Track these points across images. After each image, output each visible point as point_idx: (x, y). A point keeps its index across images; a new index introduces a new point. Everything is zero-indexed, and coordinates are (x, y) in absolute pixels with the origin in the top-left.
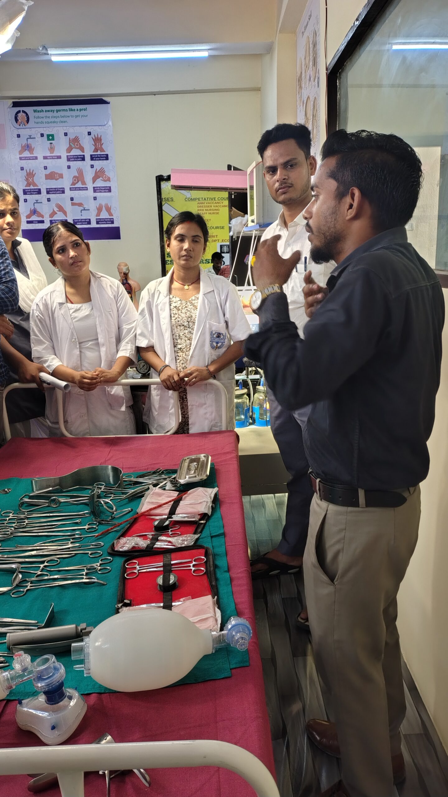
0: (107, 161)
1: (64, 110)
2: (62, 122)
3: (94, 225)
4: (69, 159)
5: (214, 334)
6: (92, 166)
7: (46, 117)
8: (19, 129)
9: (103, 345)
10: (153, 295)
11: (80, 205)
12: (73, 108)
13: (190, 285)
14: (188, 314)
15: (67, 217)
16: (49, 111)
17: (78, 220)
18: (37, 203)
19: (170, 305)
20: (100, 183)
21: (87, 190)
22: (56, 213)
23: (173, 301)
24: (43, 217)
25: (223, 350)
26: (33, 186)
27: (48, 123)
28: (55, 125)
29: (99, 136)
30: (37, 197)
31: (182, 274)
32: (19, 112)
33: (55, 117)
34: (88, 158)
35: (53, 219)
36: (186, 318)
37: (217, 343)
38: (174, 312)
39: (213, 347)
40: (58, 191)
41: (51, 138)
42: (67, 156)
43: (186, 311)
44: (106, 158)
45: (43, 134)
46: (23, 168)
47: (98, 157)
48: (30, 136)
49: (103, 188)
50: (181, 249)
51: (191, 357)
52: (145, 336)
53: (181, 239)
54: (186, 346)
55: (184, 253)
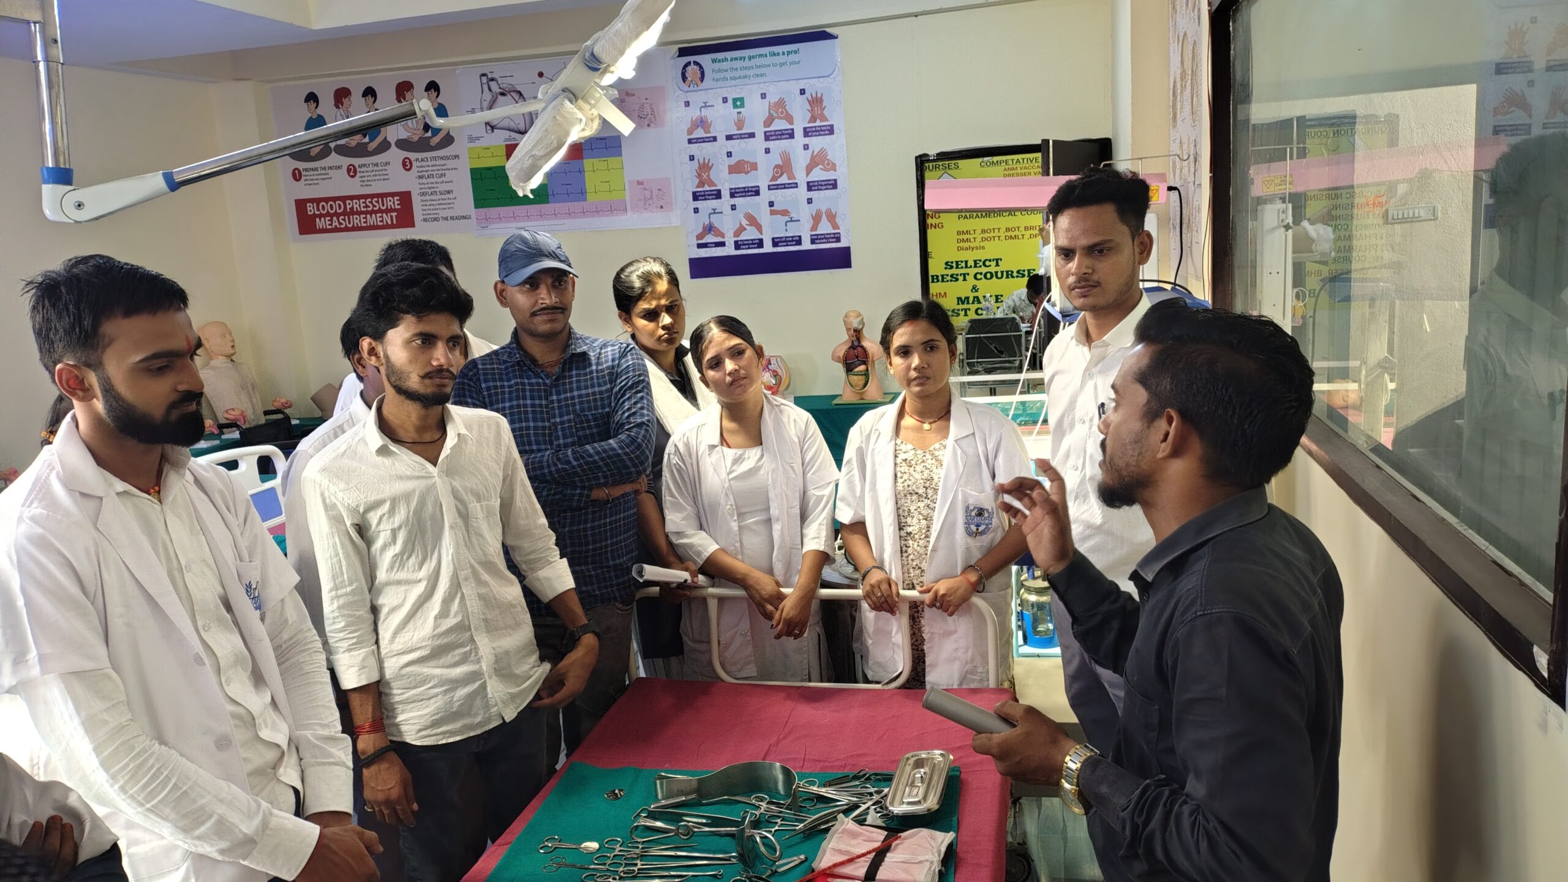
0: (832, 136)
1: (760, 56)
2: (757, 76)
3: (806, 245)
4: (767, 138)
5: (972, 511)
6: (806, 147)
7: (732, 69)
9: (778, 520)
10: (869, 437)
11: (785, 213)
12: (776, 52)
13: (933, 422)
14: (926, 475)
15: (761, 234)
16: (736, 59)
17: (781, 238)
18: (715, 213)
19: (896, 456)
20: (818, 175)
21: (797, 187)
22: (745, 229)
23: (900, 450)
24: (723, 235)
25: (989, 537)
26: (709, 186)
27: (735, 78)
28: (746, 81)
29: (819, 95)
30: (713, 203)
32: (688, 64)
33: (746, 68)
34: (799, 133)
35: (739, 239)
36: (922, 481)
37: (978, 526)
38: (902, 469)
39: (969, 533)
40: (748, 191)
41: (738, 103)
42: (765, 132)
43: (924, 469)
44: (831, 130)
45: (726, 98)
46: (693, 156)
47: (816, 131)
48: (705, 103)
49: (823, 183)
50: (908, 368)
51: (932, 550)
52: (849, 505)
53: (905, 351)
54: (920, 529)
55: (913, 374)
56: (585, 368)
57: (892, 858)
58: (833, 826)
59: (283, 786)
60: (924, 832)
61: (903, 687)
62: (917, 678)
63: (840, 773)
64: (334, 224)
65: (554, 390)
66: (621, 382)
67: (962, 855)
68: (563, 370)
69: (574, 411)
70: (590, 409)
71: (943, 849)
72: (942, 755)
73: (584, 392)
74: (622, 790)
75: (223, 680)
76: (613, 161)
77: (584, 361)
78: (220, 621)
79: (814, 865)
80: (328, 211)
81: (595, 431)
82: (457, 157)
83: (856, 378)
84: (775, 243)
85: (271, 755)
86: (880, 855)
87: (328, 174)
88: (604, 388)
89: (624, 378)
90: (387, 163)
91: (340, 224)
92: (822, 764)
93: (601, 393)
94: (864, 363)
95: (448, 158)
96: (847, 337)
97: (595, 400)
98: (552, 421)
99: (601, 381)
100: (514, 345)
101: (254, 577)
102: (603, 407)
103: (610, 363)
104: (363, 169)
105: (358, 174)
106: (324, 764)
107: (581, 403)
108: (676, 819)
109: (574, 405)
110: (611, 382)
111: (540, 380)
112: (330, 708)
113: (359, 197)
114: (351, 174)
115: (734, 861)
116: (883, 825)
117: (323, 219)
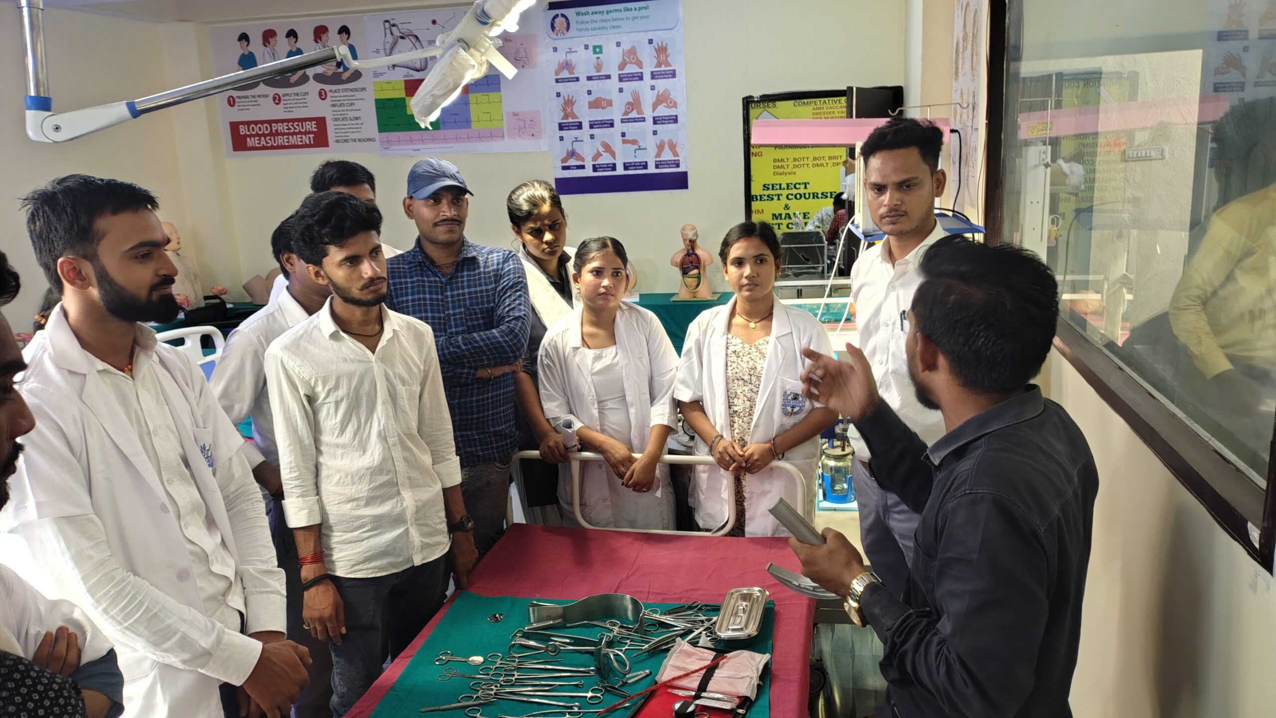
0: (674, 79)
1: (616, 10)
2: (614, 27)
3: (652, 169)
4: (621, 79)
5: (789, 395)
6: (653, 88)
7: (593, 21)
8: (556, 39)
9: (632, 405)
10: (706, 331)
11: (634, 142)
12: (629, 7)
13: (758, 322)
14: (751, 364)
15: (615, 159)
16: (596, 13)
17: (630, 163)
18: (577, 141)
19: (727, 348)
20: (662, 111)
21: (644, 121)
22: (602, 155)
23: (731, 343)
24: (583, 160)
25: (802, 416)
26: (572, 118)
27: (595, 29)
28: (604, 31)
29: (664, 45)
30: (575, 133)
31: (747, 307)
32: (557, 16)
33: (604, 21)
34: (647, 76)
35: (596, 163)
36: (747, 370)
37: (793, 407)
38: (732, 359)
39: (786, 413)
40: (605, 124)
41: (598, 50)
42: (619, 75)
43: (749, 360)
44: (673, 74)
45: (587, 45)
46: (559, 93)
47: (661, 75)
48: (570, 49)
49: (667, 118)
50: (741, 276)
51: (755, 426)
52: (688, 387)
53: (739, 262)
54: (744, 409)
55: (745, 281)
56: (474, 270)
57: (719, 674)
58: (672, 647)
59: (230, 610)
60: (746, 654)
61: (729, 534)
62: (738, 529)
63: (677, 604)
64: (262, 143)
65: (448, 287)
66: (504, 282)
67: (776, 673)
68: (457, 271)
69: (465, 306)
70: (477, 304)
71: (761, 667)
72: (759, 591)
73: (473, 290)
74: (502, 615)
75: (182, 525)
76: (493, 96)
77: (474, 264)
78: (182, 476)
79: (657, 678)
80: (257, 133)
81: (481, 322)
82: (364, 89)
83: (690, 280)
84: (626, 167)
85: (222, 585)
86: (710, 671)
87: (256, 101)
88: (490, 287)
89: (506, 279)
90: (307, 94)
91: (267, 143)
92: (663, 596)
93: (487, 291)
94: (697, 268)
95: (356, 90)
96: (684, 246)
97: (482, 297)
98: (447, 312)
99: (488, 281)
100: (418, 249)
101: (208, 440)
102: (488, 302)
103: (495, 267)
104: (286, 98)
105: (282, 102)
106: (262, 592)
107: (470, 299)
108: (546, 639)
109: (464, 300)
110: (495, 283)
111: (438, 279)
112: (269, 547)
113: (282, 121)
114: (277, 101)
115: (592, 673)
116: (713, 647)
117: (252, 139)
